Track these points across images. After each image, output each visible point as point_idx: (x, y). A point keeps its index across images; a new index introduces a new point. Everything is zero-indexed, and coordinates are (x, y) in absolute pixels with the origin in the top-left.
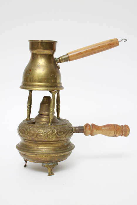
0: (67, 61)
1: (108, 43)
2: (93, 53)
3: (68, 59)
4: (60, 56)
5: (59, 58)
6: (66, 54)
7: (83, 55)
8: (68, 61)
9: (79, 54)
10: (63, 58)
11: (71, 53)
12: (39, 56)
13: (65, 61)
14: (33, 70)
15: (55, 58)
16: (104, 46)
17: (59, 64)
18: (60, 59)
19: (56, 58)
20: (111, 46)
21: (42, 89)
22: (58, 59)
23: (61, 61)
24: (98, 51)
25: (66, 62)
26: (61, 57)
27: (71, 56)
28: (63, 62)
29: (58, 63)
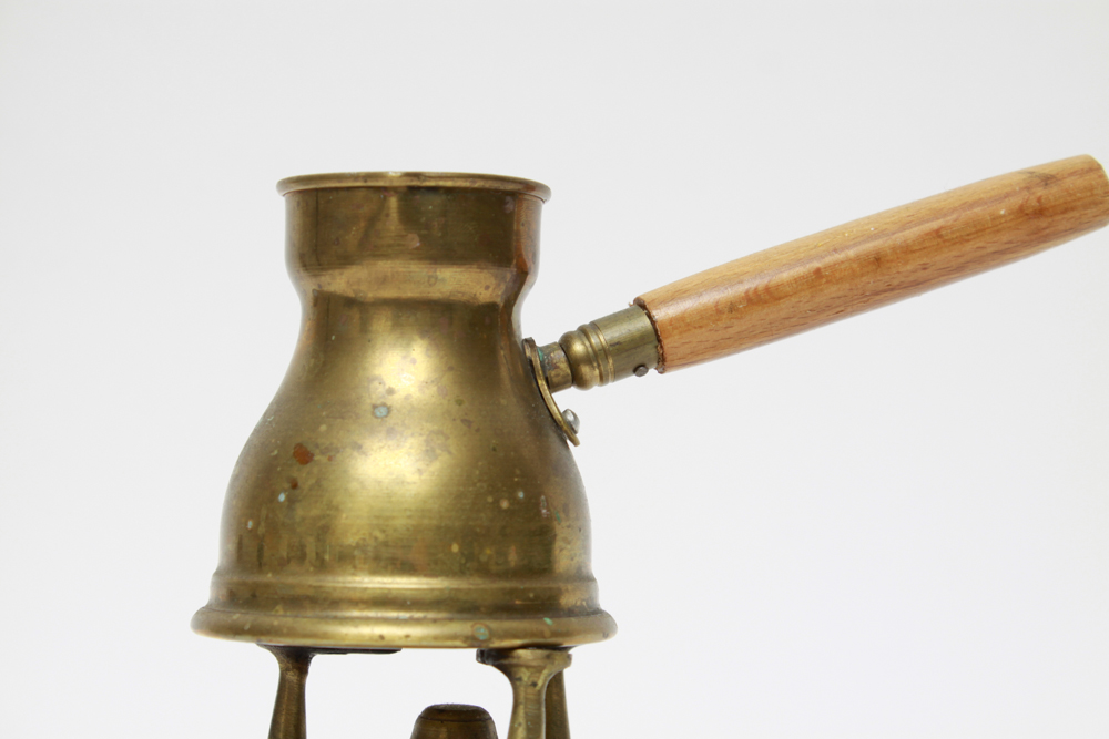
0: (639, 369)
1: (1016, 201)
2: (877, 293)
3: (650, 351)
4: (574, 328)
5: (565, 343)
6: (624, 303)
7: (785, 308)
8: (652, 372)
9: (756, 300)
10: (601, 339)
11: (675, 294)
12: (381, 324)
13: (619, 373)
14: (331, 453)
15: (530, 342)
16: (978, 229)
17: (565, 400)
18: (578, 348)
19: (540, 343)
20: (1043, 223)
21: (417, 632)
22: (559, 355)
23: (585, 370)
24: (922, 274)
25: (634, 377)
26: (583, 332)
27: (683, 324)
28: (603, 379)
29: (554, 386)
